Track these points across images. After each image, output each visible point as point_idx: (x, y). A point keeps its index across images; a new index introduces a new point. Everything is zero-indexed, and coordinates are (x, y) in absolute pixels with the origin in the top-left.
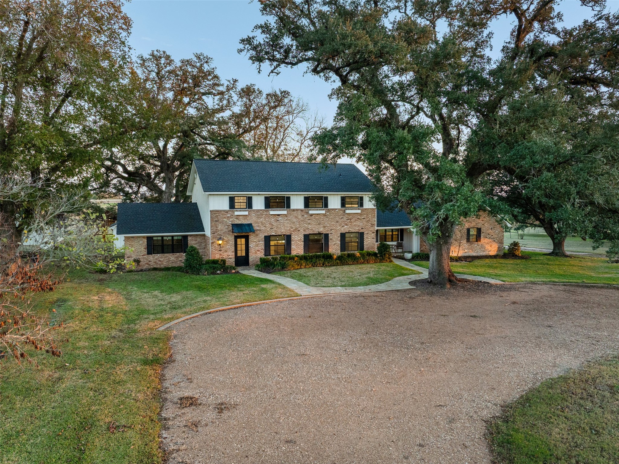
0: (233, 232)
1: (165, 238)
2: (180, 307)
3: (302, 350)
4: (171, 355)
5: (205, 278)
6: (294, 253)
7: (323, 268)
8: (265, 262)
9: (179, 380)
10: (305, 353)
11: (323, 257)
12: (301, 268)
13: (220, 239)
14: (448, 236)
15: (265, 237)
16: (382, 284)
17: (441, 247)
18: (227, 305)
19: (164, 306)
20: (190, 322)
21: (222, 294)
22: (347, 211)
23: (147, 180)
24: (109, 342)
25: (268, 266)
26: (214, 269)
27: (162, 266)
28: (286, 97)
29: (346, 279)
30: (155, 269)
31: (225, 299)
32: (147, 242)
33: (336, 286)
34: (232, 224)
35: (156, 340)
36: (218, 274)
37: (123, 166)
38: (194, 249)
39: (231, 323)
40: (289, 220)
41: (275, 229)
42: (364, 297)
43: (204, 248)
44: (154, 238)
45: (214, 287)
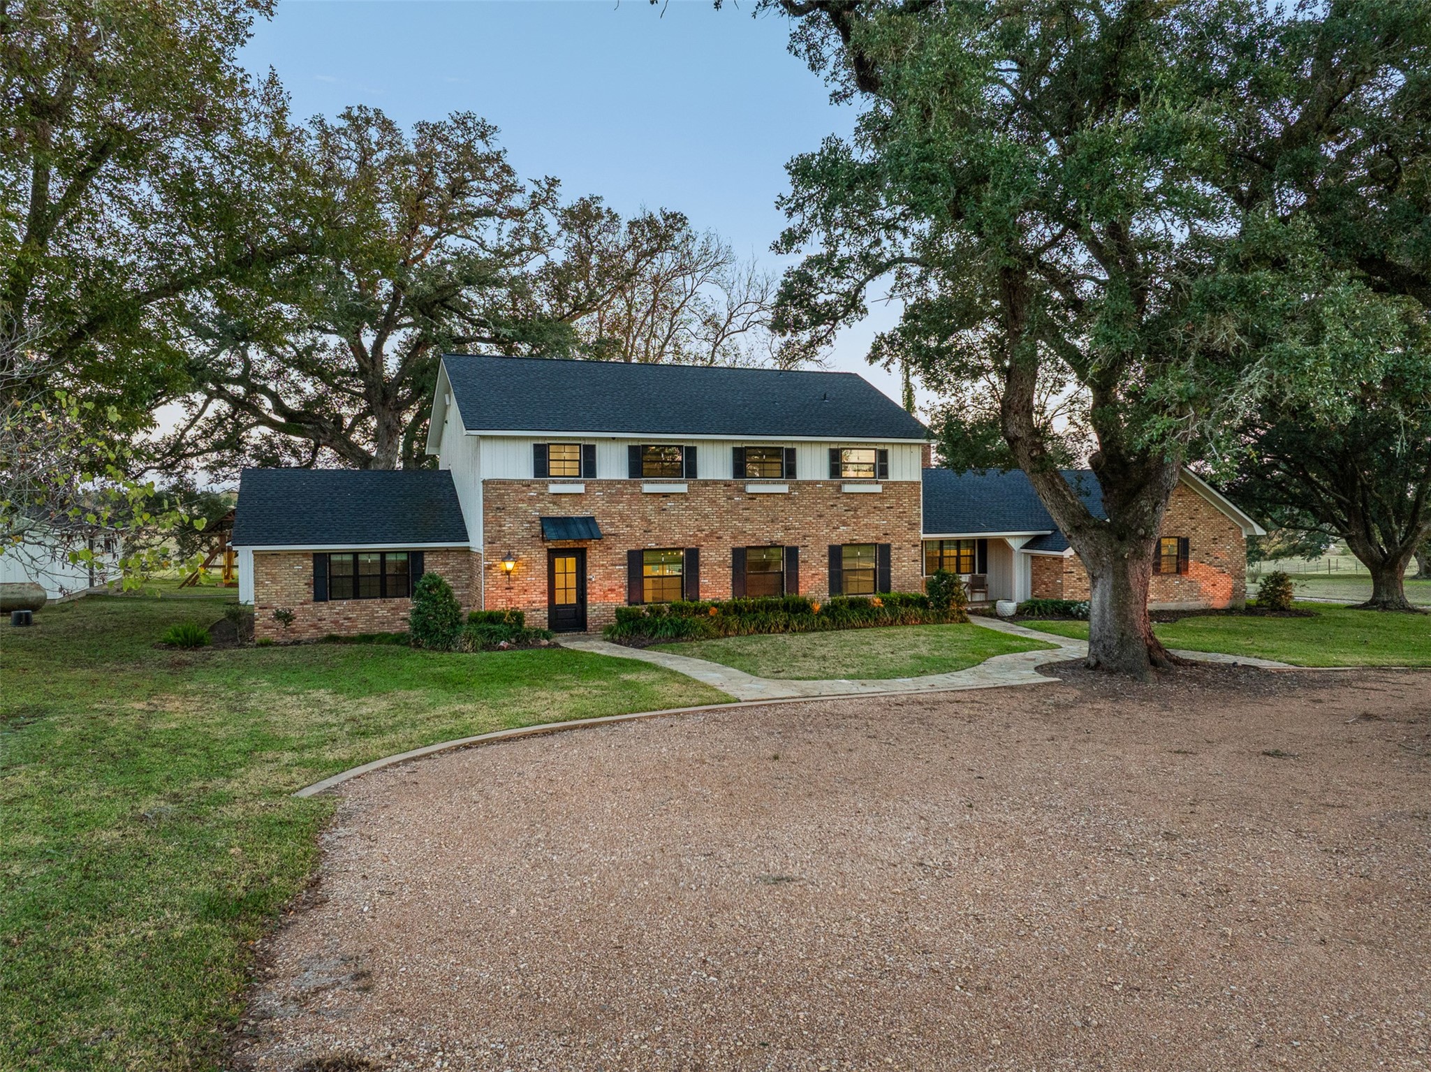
0: (543, 540)
1: (362, 558)
2: (380, 731)
3: (774, 864)
4: (319, 879)
5: (468, 657)
6: (706, 597)
7: (787, 636)
8: (630, 619)
9: (325, 980)
10: (786, 874)
11: (786, 607)
12: (726, 636)
13: (508, 557)
14: (1144, 537)
15: (630, 552)
16: (962, 673)
17: (1125, 566)
18: (522, 726)
19: (334, 729)
20: (403, 772)
21: (510, 695)
22: (847, 488)
23: (332, 431)
24: (116, 834)
25: (637, 629)
26: (491, 636)
27: (354, 632)
28: (679, 230)
29: (857, 661)
30: (332, 639)
31: (516, 709)
32: (315, 568)
33: (832, 678)
34: (542, 519)
35: (277, 829)
36: (502, 649)
37: (274, 397)
38: (437, 583)
39: (533, 775)
40: (694, 509)
41: (656, 532)
42: (920, 703)
43: (468, 586)
44: (334, 558)
45: (489, 678)
